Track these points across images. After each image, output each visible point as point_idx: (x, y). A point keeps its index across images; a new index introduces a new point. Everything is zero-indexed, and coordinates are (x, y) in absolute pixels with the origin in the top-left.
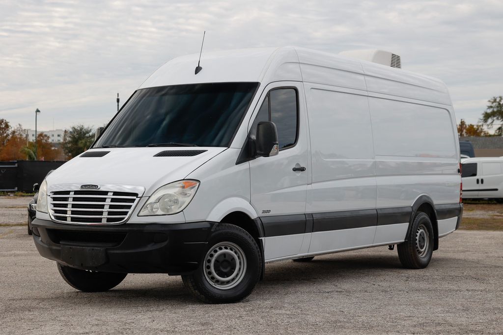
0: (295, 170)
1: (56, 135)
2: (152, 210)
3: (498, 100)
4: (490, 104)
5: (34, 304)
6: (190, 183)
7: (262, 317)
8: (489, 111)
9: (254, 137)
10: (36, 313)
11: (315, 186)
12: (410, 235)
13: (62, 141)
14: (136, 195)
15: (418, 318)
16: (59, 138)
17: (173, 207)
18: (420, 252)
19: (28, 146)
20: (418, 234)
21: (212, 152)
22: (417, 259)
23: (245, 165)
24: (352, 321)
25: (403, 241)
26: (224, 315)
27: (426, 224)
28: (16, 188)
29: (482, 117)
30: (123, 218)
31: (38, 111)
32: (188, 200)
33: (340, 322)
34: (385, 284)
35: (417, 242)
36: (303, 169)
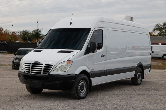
0: (101, 56)
1: (18, 33)
2: (57, 70)
3: (158, 25)
4: (156, 26)
5: (19, 98)
6: (69, 62)
7: (92, 105)
8: (155, 28)
9: (89, 46)
10: (20, 102)
11: (107, 61)
12: (136, 75)
13: (20, 34)
14: (52, 65)
15: (141, 106)
16: (19, 33)
17: (64, 69)
18: (138, 80)
19: (9, 36)
20: (138, 75)
21: (76, 51)
22: (137, 82)
23: (86, 55)
24: (121, 107)
25: (133, 77)
26: (80, 104)
27: (140, 71)
28: (6, 51)
29: (153, 30)
30: (48, 73)
31: (12, 25)
32: (69, 67)
33: (117, 108)
34: (128, 92)
35: (138, 77)
36: (104, 56)
